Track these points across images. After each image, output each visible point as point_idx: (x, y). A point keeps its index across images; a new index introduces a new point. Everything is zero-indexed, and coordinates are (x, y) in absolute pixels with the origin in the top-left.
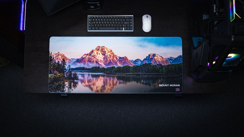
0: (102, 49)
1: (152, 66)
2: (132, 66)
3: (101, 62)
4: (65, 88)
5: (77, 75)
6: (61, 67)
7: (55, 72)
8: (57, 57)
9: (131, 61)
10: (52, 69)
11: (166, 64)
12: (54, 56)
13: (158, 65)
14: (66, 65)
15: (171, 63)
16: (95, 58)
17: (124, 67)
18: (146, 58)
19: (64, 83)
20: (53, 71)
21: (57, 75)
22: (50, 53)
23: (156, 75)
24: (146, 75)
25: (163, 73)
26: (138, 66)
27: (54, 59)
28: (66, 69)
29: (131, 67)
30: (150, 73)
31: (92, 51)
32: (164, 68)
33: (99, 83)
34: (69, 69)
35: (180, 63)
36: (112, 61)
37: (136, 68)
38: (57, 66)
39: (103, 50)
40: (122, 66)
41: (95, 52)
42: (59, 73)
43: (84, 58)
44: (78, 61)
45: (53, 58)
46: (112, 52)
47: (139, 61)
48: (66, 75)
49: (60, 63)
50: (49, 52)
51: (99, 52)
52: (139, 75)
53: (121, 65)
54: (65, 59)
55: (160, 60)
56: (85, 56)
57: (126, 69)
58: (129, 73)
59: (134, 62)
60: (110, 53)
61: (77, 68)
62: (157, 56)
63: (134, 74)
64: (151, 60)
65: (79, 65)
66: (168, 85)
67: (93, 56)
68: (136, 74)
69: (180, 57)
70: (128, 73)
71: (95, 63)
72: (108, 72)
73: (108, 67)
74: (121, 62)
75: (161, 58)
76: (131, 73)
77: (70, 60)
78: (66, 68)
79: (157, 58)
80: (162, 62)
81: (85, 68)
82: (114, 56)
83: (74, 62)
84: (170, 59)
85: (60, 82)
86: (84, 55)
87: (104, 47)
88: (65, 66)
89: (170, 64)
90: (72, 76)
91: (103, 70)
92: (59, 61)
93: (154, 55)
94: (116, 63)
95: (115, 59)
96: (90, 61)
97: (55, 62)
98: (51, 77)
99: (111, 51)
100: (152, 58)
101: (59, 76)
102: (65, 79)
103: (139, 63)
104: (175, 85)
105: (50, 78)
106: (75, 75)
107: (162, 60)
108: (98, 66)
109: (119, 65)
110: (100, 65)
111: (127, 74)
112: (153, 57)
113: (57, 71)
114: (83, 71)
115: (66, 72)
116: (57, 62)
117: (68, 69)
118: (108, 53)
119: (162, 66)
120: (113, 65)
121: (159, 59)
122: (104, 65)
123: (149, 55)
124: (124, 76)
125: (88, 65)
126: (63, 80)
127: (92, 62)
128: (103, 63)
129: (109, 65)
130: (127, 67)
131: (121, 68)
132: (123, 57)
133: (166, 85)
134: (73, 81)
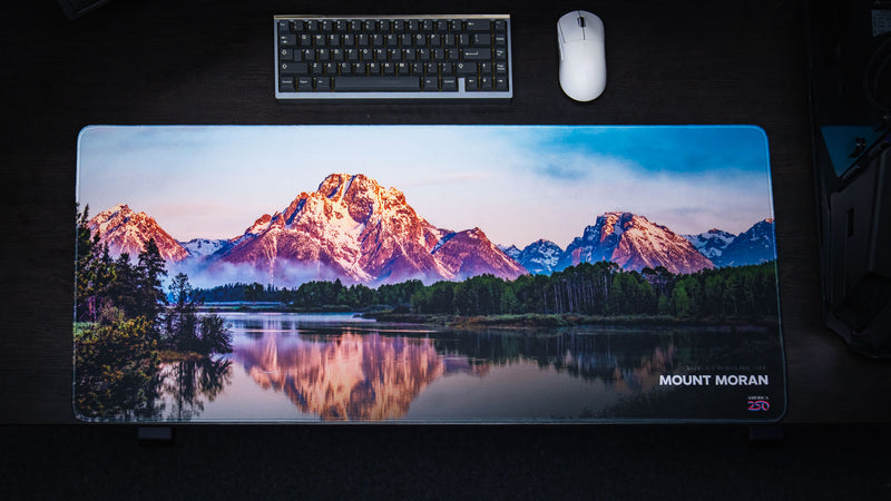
0: (352, 193)
1: (616, 279)
2: (512, 279)
3: (346, 258)
4: (158, 396)
5: (225, 326)
6: (139, 283)
7: (105, 312)
8: (118, 234)
9: (506, 252)
10: (91, 293)
11: (689, 269)
12: (103, 228)
13: (646, 270)
14: (165, 273)
15: (714, 259)
16: (315, 234)
17: (469, 283)
18: (587, 234)
19: (153, 370)
20: (97, 304)
21: (115, 327)
22: (81, 210)
23: (640, 324)
24: (587, 323)
25: (674, 313)
26: (541, 279)
27: (102, 242)
28: (162, 296)
29: (509, 283)
30: (610, 313)
31: (302, 202)
32: (681, 291)
34: (183, 293)
35: (762, 260)
36: (404, 252)
37: (530, 289)
38: (118, 280)
39: (360, 195)
40: (460, 279)
41: (317, 207)
42: (128, 316)
43: (256, 238)
44: (229, 251)
45: (97, 238)
46: (403, 207)
47: (549, 252)
48: (162, 329)
49: (134, 262)
50: (74, 205)
51: (337, 206)
52: (552, 324)
53: (455, 273)
54: (158, 244)
55: (658, 248)
56: (265, 226)
57: (481, 295)
58: (498, 317)
59: (520, 256)
60: (396, 208)
61: (220, 288)
62: (643, 224)
63: (522, 322)
64: (611, 246)
65: (233, 274)
66: (707, 377)
67: (305, 227)
68: (534, 319)
69: (762, 228)
70: (491, 313)
71: (319, 264)
72: (388, 310)
73: (385, 282)
74: (456, 255)
75: (662, 233)
76: (506, 316)
77: (184, 248)
78: (167, 291)
79: (640, 234)
80: (670, 258)
81: (266, 287)
82: (415, 225)
83: (209, 258)
84: (713, 240)
85: (134, 364)
86: (258, 222)
87: (362, 177)
88: (160, 277)
89: (711, 265)
90: (199, 333)
91: (360, 300)
92: (128, 250)
93: (626, 221)
94: (428, 265)
95: (422, 241)
96: (288, 251)
97: (106, 258)
98: (86, 335)
99: (401, 197)
100: (615, 239)
101: (130, 330)
102: (162, 346)
103: (550, 263)
104: (741, 380)
105: (80, 345)
106: (213, 325)
107: (671, 248)
108: (330, 277)
109: (445, 273)
110: (342, 271)
111: (489, 318)
112: (618, 231)
113: (117, 304)
114: (255, 305)
115: (162, 310)
116: (115, 256)
117: (177, 293)
118: (385, 212)
119: (670, 275)
120: (413, 271)
121: (651, 238)
122: (362, 273)
123: (601, 221)
124: (469, 329)
125: (279, 273)
126: (147, 356)
127: (301, 260)
128: (357, 264)
129: (393, 273)
130: (485, 282)
131: (455, 290)
132: (465, 233)
133: (695, 380)
134: (200, 356)
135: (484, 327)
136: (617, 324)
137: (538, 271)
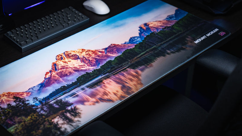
0: (68, 56)
1: (159, 34)
3: (82, 67)
4: (61, 128)
5: (63, 100)
6: (21, 107)
10: (6, 119)
13: (163, 29)
14: (28, 101)
15: (175, 19)
16: (67, 68)
17: (124, 54)
18: (140, 31)
19: (51, 123)
20: (11, 120)
21: (25, 122)
23: (176, 37)
24: (164, 44)
25: (181, 31)
26: (141, 43)
29: (134, 48)
30: (166, 39)
31: (55, 65)
32: (176, 28)
33: (112, 88)
34: (40, 101)
36: (98, 58)
37: (141, 46)
38: (12, 111)
39: (70, 55)
40: (120, 54)
41: (61, 63)
42: (26, 116)
43: (49, 78)
44: (43, 86)
46: (86, 51)
47: (136, 38)
49: (14, 104)
51: (66, 60)
52: (155, 49)
53: (117, 54)
54: (18, 96)
55: (160, 24)
56: (49, 74)
57: (130, 54)
58: (140, 55)
59: (130, 43)
60: (84, 52)
61: (51, 94)
62: (150, 23)
63: (147, 52)
64: (149, 30)
65: (51, 89)
66: (204, 36)
67: (62, 69)
68: (150, 50)
71: (76, 72)
72: (109, 70)
73: (101, 65)
74: (113, 51)
75: (157, 22)
76: (142, 54)
77: (28, 93)
78: (33, 104)
79: (152, 25)
80: (165, 24)
81: (66, 85)
82: (94, 52)
83: (39, 90)
84: (170, 17)
85: (42, 126)
86: (46, 75)
87: (66, 52)
88: (27, 102)
89: (176, 21)
90: (57, 106)
91: (96, 73)
92: (8, 103)
93: (146, 24)
94: (108, 56)
95: (100, 53)
96: (63, 75)
97: (2, 109)
98: (16, 130)
99: (83, 50)
101: (31, 119)
102: (47, 116)
103: (139, 40)
104: (212, 33)
105: (17, 133)
106: (60, 102)
108: (83, 73)
109: (114, 55)
110: (86, 70)
111: (138, 56)
112: (147, 27)
113: (18, 116)
114: (67, 91)
116: (5, 107)
117: (37, 102)
118: (82, 54)
119: (170, 27)
120: (105, 59)
121: (156, 24)
122: (92, 67)
123: (141, 28)
124: (136, 61)
125: (66, 81)
126: (45, 121)
127: (70, 75)
128: (87, 67)
129: (100, 63)
130: (127, 51)
131: (122, 56)
132: (109, 46)
133: (203, 38)
134: (64, 111)
135: (139, 58)
136: (171, 40)
137: (138, 42)
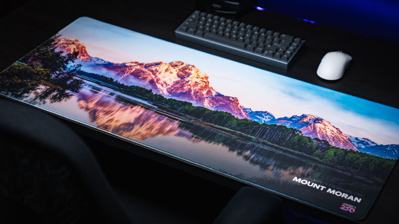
0: (183, 70)
1: (297, 136)
2: (240, 118)
3: (162, 85)
4: (28, 93)
5: (83, 84)
6: (59, 60)
7: (34, 63)
8: (66, 45)
9: (244, 110)
10: (34, 56)
11: (341, 146)
12: (61, 42)
13: (317, 139)
14: (73, 62)
15: (359, 148)
16: (154, 74)
17: (216, 112)
18: (293, 117)
19: (35, 85)
20: (34, 60)
21: (34, 68)
22: (57, 35)
23: (298, 155)
24: (268, 145)
25: (322, 158)
26: (257, 123)
27: (56, 46)
28: (65, 68)
29: (237, 119)
30: (284, 146)
31: (158, 64)
32: (332, 152)
33: (124, 115)
34: (75, 70)
35: (388, 157)
36: (192, 93)
37: (247, 124)
38: (51, 56)
39: (187, 71)
40: (213, 109)
41: (162, 68)
43: (126, 66)
44: (109, 66)
45: (55, 44)
46: (205, 80)
47: (267, 117)
48: (53, 76)
49: (64, 55)
50: (57, 32)
51: (173, 70)
52: (250, 139)
53: (212, 107)
54: (80, 54)
55: (329, 133)
57: (221, 118)
58: (221, 127)
59: (250, 113)
60: (201, 80)
61: (94, 74)
62: (327, 124)
63: (233, 133)
64: (304, 125)
65: (103, 72)
66: (323, 187)
67: (152, 71)
68: (240, 134)
70: (219, 125)
71: (147, 82)
72: (167, 106)
73: (174, 98)
74: (217, 102)
75: (335, 130)
76: (226, 128)
77: (90, 58)
78: (68, 67)
79: (323, 127)
80: (334, 140)
81: (115, 80)
82: (206, 87)
83: (98, 64)
84: (364, 142)
85: (29, 80)
86: (132, 62)
87: (193, 66)
88: (70, 62)
89: (355, 149)
90: (69, 83)
91: (156, 99)
92: (65, 51)
93: (318, 120)
94: (201, 99)
95: (205, 92)
96: (136, 75)
97: (54, 50)
98: (18, 66)
99: (207, 78)
100: (307, 124)
101: (39, 71)
102: (48, 80)
103: (265, 120)
104: (345, 195)
105: (12, 68)
106: (78, 82)
107: (337, 137)
108: (149, 88)
109: (207, 104)
110: (156, 88)
111: (216, 126)
112: (311, 122)
113: (42, 62)
114: (103, 83)
115: (60, 70)
116: (57, 50)
117: (72, 68)
118: (195, 79)
119: (329, 145)
120: (192, 99)
121: (327, 130)
122: (165, 92)
123: (304, 116)
125: (126, 79)
126: (38, 80)
127: (140, 79)
128: (166, 88)
129: (181, 97)
130: (224, 114)
131: (207, 112)
132: (229, 97)
133: (315, 185)
134: (61, 89)
135: (211, 128)
136: (285, 151)
137: (256, 120)
